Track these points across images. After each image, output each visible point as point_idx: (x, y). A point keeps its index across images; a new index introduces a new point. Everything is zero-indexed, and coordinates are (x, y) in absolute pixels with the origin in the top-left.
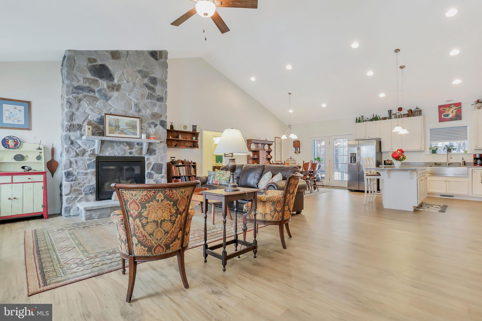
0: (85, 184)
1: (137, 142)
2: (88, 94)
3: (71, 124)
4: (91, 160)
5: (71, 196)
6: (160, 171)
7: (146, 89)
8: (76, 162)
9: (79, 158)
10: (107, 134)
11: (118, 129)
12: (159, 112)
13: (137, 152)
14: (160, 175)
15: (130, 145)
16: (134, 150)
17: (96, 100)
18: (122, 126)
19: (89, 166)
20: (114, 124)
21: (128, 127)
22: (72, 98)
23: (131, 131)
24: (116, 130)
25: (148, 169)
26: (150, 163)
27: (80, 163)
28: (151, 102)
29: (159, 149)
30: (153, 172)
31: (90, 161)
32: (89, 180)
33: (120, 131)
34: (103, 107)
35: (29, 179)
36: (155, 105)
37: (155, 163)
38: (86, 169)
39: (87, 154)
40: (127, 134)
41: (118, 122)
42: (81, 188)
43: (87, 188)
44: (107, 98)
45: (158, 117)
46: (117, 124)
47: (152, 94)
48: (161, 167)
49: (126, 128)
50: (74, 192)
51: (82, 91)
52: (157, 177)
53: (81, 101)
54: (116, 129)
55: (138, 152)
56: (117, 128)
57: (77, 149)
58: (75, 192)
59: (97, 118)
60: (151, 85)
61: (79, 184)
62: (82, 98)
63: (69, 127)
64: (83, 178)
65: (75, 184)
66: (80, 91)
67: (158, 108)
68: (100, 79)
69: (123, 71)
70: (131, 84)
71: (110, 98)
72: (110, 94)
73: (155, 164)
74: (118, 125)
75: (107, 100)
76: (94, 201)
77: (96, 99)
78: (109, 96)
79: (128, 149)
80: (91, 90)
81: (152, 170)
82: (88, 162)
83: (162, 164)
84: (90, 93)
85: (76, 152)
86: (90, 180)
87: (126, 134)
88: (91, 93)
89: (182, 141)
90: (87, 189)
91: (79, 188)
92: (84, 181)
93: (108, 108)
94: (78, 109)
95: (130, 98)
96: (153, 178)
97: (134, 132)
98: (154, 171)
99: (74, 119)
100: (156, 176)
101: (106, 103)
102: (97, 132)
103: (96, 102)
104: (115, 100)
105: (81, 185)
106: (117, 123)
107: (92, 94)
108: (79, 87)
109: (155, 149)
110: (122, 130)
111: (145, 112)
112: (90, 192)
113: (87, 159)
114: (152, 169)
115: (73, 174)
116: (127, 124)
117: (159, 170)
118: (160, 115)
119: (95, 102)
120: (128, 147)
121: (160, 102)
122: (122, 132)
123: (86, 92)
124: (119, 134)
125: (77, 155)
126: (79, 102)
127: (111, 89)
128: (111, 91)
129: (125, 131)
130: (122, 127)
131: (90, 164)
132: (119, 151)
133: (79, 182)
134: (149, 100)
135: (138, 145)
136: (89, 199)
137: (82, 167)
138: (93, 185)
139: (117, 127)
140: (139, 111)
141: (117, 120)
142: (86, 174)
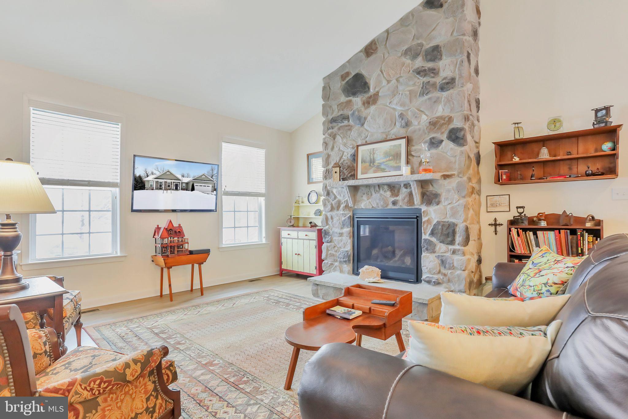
0: (340, 247)
1: (405, 183)
2: (342, 124)
3: (327, 169)
4: (346, 216)
5: (327, 262)
6: (449, 239)
7: (418, 79)
8: (332, 218)
9: (334, 213)
10: (360, 176)
11: (373, 164)
12: (447, 113)
13: (403, 200)
14: (451, 247)
15: (393, 188)
16: (400, 198)
17: (350, 128)
18: (379, 158)
19: (343, 225)
20: (368, 159)
21: (387, 158)
22: (328, 136)
23: (392, 163)
24: (370, 167)
25: (425, 234)
26: (429, 221)
27: (335, 220)
28: (430, 99)
29: (449, 191)
30: (434, 239)
31: (345, 217)
32: (344, 244)
33: (375, 168)
34: (357, 136)
35: (306, 235)
36: (437, 101)
37: (437, 221)
38: (342, 228)
39: (342, 206)
40: (385, 170)
41: (374, 154)
42: (336, 253)
43: (341, 254)
44: (361, 121)
45: (443, 124)
46: (372, 158)
47: (429, 82)
48: (451, 231)
49: (384, 160)
50: (330, 256)
51: (337, 123)
52: (442, 250)
53: (336, 137)
54: (370, 165)
55: (406, 200)
56: (372, 164)
57: (333, 201)
58: (331, 257)
59: (351, 155)
60: (430, 65)
61: (334, 247)
62: (336, 133)
63: (325, 173)
64: (338, 239)
65: (331, 247)
66: (334, 124)
67: (445, 105)
68: (354, 96)
69: (381, 68)
70: (394, 81)
71: (365, 119)
72: (365, 112)
73: (438, 223)
74: (374, 159)
75: (363, 125)
76: (348, 273)
77: (349, 128)
78: (364, 117)
79: (390, 196)
80: (347, 118)
81: (431, 236)
82: (343, 219)
83: (455, 225)
84: (343, 122)
85: (332, 204)
86: (345, 244)
87: (383, 170)
88: (344, 121)
90: (341, 256)
91: (334, 253)
92: (339, 244)
93: (363, 136)
94: (333, 148)
95: (392, 107)
96: (434, 252)
97: (395, 165)
98: (434, 237)
99: (330, 163)
100: (440, 248)
101: (362, 129)
102: (350, 174)
103: (350, 132)
104: (371, 120)
105: (336, 248)
106: (371, 155)
107: (346, 123)
108: (333, 120)
109: (439, 192)
110: (379, 166)
111: (416, 123)
112: (344, 260)
113: (342, 214)
114: (432, 233)
115: (329, 233)
116: (387, 154)
117: (448, 235)
118: (447, 119)
119: (349, 132)
120: (389, 193)
121: (448, 90)
122: (379, 169)
123: (339, 122)
124: (375, 172)
125: (332, 209)
126: (334, 139)
127: (366, 105)
128: (367, 108)
129: (383, 167)
130: (379, 160)
131: (344, 220)
132: (378, 201)
133: (334, 245)
134: (426, 97)
135: (406, 188)
136: (344, 269)
137: (337, 225)
138: (347, 251)
139: (371, 162)
140: (407, 124)
141: (372, 151)
142: (341, 234)
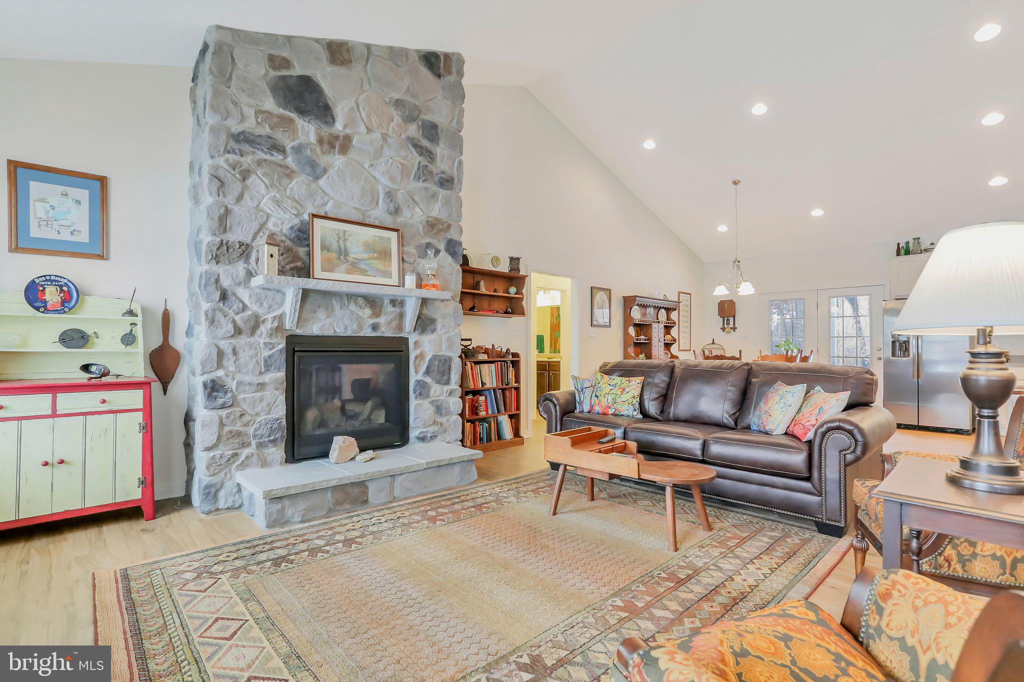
0: (257, 414)
1: (391, 298)
2: (268, 157)
3: (222, 241)
4: (274, 347)
5: (221, 452)
6: (445, 378)
7: (411, 153)
8: (235, 352)
9: (243, 340)
10: (317, 271)
11: (345, 258)
12: (443, 216)
13: (389, 323)
14: (446, 388)
15: (373, 302)
16: (382, 320)
17: (290, 174)
18: (356, 251)
19: (268, 365)
20: (335, 246)
21: (370, 255)
22: (226, 167)
23: (378, 264)
24: (338, 261)
25: (417, 372)
26: (421, 356)
27: (244, 356)
28: (426, 189)
29: (444, 316)
30: (428, 380)
31: (272, 349)
32: (269, 405)
33: (349, 265)
34: (305, 195)
35: (104, 401)
36: (434, 196)
37: (434, 355)
38: (261, 373)
39: (264, 329)
40: (368, 273)
41: (345, 240)
42: (246, 428)
43: (262, 427)
44: (316, 171)
45: (442, 230)
46: (342, 247)
47: (427, 166)
48: (447, 367)
49: (365, 256)
50: (228, 439)
51: (254, 148)
52: (437, 393)
53: (250, 176)
54: (339, 258)
55: (394, 324)
56: (342, 258)
57: (237, 314)
58: (231, 441)
59: (292, 228)
60: (425, 143)
61: (242, 415)
62: (251, 168)
63: (218, 249)
64: (253, 397)
65: (232, 417)
66: (246, 148)
67: (443, 206)
68: (300, 116)
69: (357, 100)
70: (377, 136)
71: (325, 171)
72: (324, 160)
73: (435, 357)
74: (346, 249)
75: (317, 178)
76: (281, 464)
77: (288, 172)
78: (323, 166)
79: (369, 317)
80: (277, 148)
81: (425, 375)
82: (266, 353)
83: (450, 359)
84: (272, 155)
85: (234, 322)
86: (271, 405)
87: (364, 272)
88: (275, 154)
89: (484, 297)
90: (264, 431)
91: (241, 429)
92: (254, 408)
93: (319, 201)
94: (240, 198)
95: (372, 173)
96: (428, 397)
97: (383, 268)
98: (430, 377)
99: (230, 228)
100: (435, 391)
101: (313, 186)
102: (292, 265)
103: (288, 181)
104: (336, 179)
105: (247, 418)
106: (341, 241)
107: (278, 157)
108: (244, 137)
109: (434, 316)
110: (355, 263)
111: (409, 215)
112: (272, 438)
113: (265, 343)
114: (428, 372)
115: (225, 386)
116: (369, 247)
117: (443, 373)
118: (446, 225)
119: (285, 181)
120: (368, 311)
121: (446, 189)
122: (354, 267)
123: (262, 150)
124: (348, 272)
125: (238, 331)
126: (244, 179)
127: (326, 147)
128: (325, 153)
129: (362, 266)
130: (355, 253)
131: (270, 357)
132: (347, 322)
133: (241, 412)
134: (421, 184)
135: (394, 306)
136: (269, 458)
137: (251, 367)
138: (278, 419)
139: (343, 253)
140: (397, 211)
141: (341, 234)
142: (261, 386)
